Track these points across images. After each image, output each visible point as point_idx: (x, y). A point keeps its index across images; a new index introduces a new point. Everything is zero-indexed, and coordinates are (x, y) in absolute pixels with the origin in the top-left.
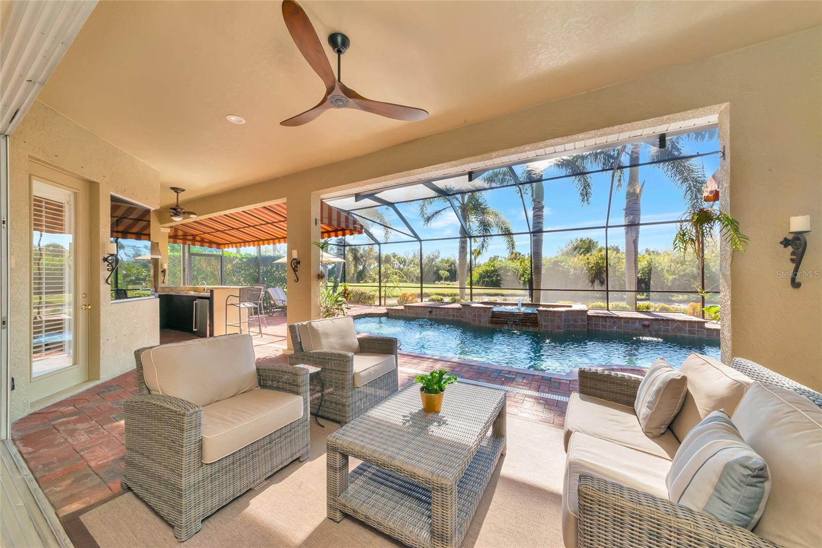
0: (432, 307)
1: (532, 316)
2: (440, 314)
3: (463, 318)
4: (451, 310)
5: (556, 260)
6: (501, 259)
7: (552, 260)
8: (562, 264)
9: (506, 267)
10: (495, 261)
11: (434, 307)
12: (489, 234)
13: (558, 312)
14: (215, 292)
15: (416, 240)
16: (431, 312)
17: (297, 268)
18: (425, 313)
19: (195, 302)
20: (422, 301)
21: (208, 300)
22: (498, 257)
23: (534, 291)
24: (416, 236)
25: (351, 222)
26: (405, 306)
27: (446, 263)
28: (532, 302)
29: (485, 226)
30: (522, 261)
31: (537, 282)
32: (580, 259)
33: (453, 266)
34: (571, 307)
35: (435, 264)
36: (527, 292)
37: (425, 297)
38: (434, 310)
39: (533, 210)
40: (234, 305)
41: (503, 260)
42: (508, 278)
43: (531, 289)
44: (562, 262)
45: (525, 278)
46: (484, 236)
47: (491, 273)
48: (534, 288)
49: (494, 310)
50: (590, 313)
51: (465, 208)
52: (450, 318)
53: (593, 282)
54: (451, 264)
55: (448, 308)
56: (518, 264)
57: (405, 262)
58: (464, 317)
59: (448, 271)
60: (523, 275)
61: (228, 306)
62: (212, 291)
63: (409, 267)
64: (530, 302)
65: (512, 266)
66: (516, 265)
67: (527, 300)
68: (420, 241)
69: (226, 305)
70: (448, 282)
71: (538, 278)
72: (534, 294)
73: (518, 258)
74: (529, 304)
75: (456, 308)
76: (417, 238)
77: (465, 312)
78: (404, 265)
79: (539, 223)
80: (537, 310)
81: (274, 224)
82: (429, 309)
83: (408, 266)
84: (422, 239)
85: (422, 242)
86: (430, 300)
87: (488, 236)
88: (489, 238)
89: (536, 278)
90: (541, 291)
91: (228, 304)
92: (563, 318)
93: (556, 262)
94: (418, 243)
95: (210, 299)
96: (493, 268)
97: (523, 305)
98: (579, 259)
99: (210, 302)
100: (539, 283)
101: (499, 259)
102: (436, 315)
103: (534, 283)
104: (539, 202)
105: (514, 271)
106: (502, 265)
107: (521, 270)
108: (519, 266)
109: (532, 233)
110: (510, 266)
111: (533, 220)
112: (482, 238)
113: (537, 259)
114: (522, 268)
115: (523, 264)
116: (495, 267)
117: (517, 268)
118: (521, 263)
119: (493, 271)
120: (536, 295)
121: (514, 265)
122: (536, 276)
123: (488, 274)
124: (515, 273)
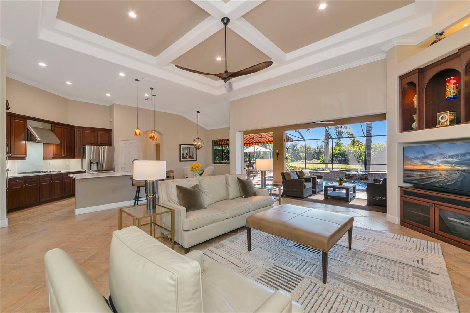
1: (365, 175)
6: (345, 145)
9: (348, 151)
10: (341, 147)
13: (378, 173)
17: (278, 155)
23: (367, 165)
24: (303, 138)
25: (290, 138)
28: (366, 170)
29: (340, 134)
30: (360, 147)
33: (309, 150)
35: (296, 148)
36: (363, 166)
38: (315, 173)
41: (346, 146)
42: (351, 157)
43: (365, 164)
46: (339, 138)
47: (337, 155)
56: (357, 148)
58: (331, 177)
60: (361, 156)
65: (353, 150)
66: (356, 149)
67: (363, 169)
74: (364, 171)
75: (327, 173)
77: (331, 174)
80: (368, 173)
81: (256, 138)
84: (306, 139)
85: (306, 141)
86: (310, 170)
87: (342, 138)
89: (368, 159)
90: (371, 165)
92: (380, 176)
96: (339, 152)
97: (360, 171)
100: (370, 161)
101: (343, 145)
103: (367, 161)
105: (355, 153)
106: (345, 150)
107: (359, 153)
108: (358, 150)
109: (366, 136)
110: (351, 150)
111: (367, 129)
112: (338, 139)
113: (368, 149)
114: (360, 151)
115: (361, 148)
116: (340, 151)
117: (357, 151)
118: (360, 148)
119: (339, 154)
120: (368, 167)
121: (355, 149)
122: (368, 157)
123: (336, 155)
124: (355, 154)
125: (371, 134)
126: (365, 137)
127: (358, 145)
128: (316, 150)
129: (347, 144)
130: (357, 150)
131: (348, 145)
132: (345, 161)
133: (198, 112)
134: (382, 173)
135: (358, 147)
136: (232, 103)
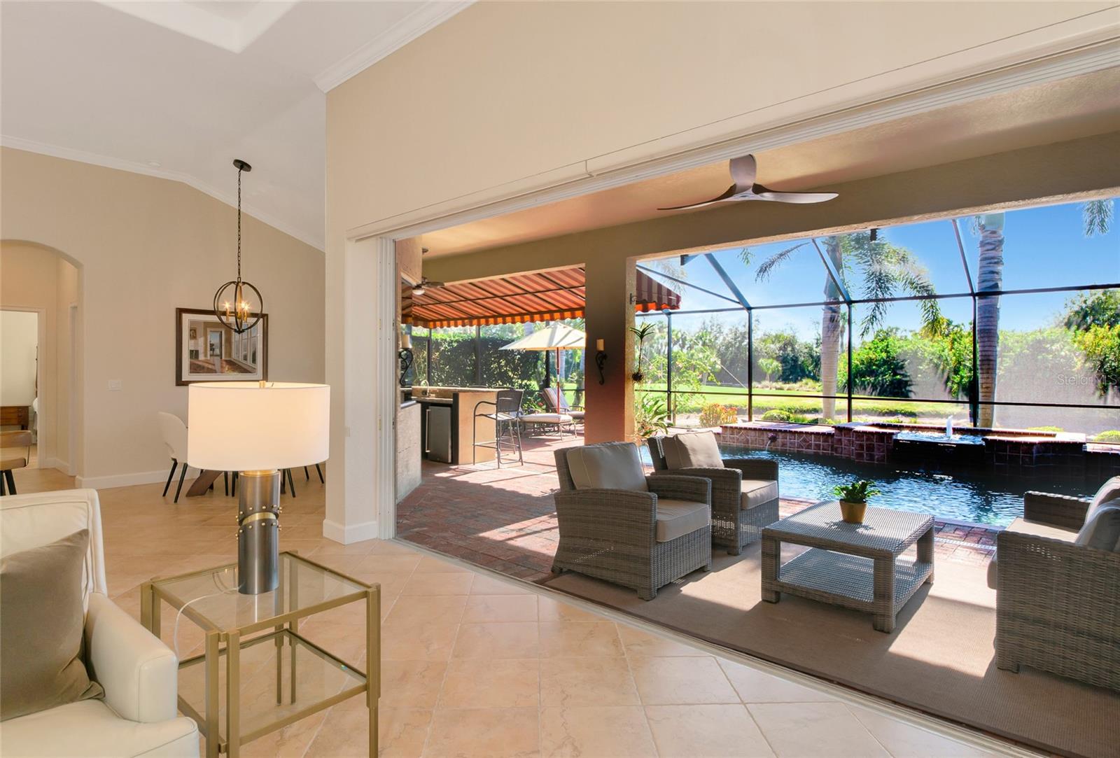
0: (775, 430)
1: (974, 450)
2: (791, 443)
3: (836, 452)
4: (813, 436)
5: (1039, 337)
6: (905, 334)
7: (1030, 339)
8: (1053, 348)
9: (916, 352)
10: (890, 340)
11: (780, 431)
12: (887, 296)
13: (1026, 444)
14: (461, 396)
15: (742, 307)
16: (773, 439)
17: (603, 364)
18: (763, 440)
19: (428, 410)
20: (750, 419)
21: (449, 408)
22: (897, 329)
23: (980, 406)
24: (741, 300)
25: (664, 292)
26: (725, 428)
27: (773, 343)
28: (975, 425)
29: (881, 281)
30: (954, 340)
31: (987, 388)
32: (1100, 336)
33: (789, 349)
34: (1054, 436)
36: (966, 409)
37: (756, 413)
38: (781, 435)
39: (981, 246)
40: (486, 416)
41: (910, 336)
42: (922, 376)
43: (974, 402)
44: (1053, 342)
45: (962, 377)
46: (877, 300)
47: (879, 366)
48: (980, 400)
49: (899, 437)
50: (1090, 448)
51: (837, 245)
52: (811, 451)
53: (1105, 389)
54: (785, 344)
55: (807, 433)
56: (945, 345)
57: (684, 340)
58: (839, 450)
59: (777, 358)
60: (956, 371)
61: (476, 417)
62: (456, 396)
63: (693, 351)
64: (970, 425)
65: (929, 349)
66: (939, 347)
67: (967, 423)
68: (749, 309)
69: (475, 416)
70: (780, 384)
71: (989, 381)
72: (980, 411)
73: (946, 332)
74: (968, 430)
75: (823, 434)
76: (743, 304)
77: (840, 440)
78: (682, 347)
79: (993, 272)
80: (983, 439)
81: (536, 294)
82: (770, 435)
83: (691, 347)
84: (752, 306)
85: (753, 311)
86: (766, 419)
87: (888, 300)
88: (887, 303)
89: (984, 381)
90: (995, 406)
91: (476, 414)
92: (1034, 455)
93: (1039, 342)
94: (745, 313)
95: (454, 407)
96: (884, 355)
97: (956, 430)
98: (1096, 335)
99: (452, 410)
100: (990, 390)
101: (899, 335)
102: (784, 445)
103: (980, 390)
104: (994, 232)
105: (935, 361)
106: (905, 349)
107: (951, 360)
108: (946, 350)
109: (978, 294)
110: (925, 351)
111: (981, 268)
112: (873, 304)
113: (986, 344)
114: (955, 355)
115: (956, 345)
116: (889, 352)
117: (943, 354)
118: (953, 343)
119: (885, 362)
120: (984, 414)
121: (936, 348)
122: (985, 376)
123: (874, 367)
124: (937, 366)
125: (996, 286)
126: (973, 295)
127: (947, 335)
128: (811, 349)
129: (911, 331)
130: (943, 351)
131: (916, 334)
132: (899, 389)
133: (242, 166)
134: (1042, 444)
135: (949, 339)
136: (335, 96)
